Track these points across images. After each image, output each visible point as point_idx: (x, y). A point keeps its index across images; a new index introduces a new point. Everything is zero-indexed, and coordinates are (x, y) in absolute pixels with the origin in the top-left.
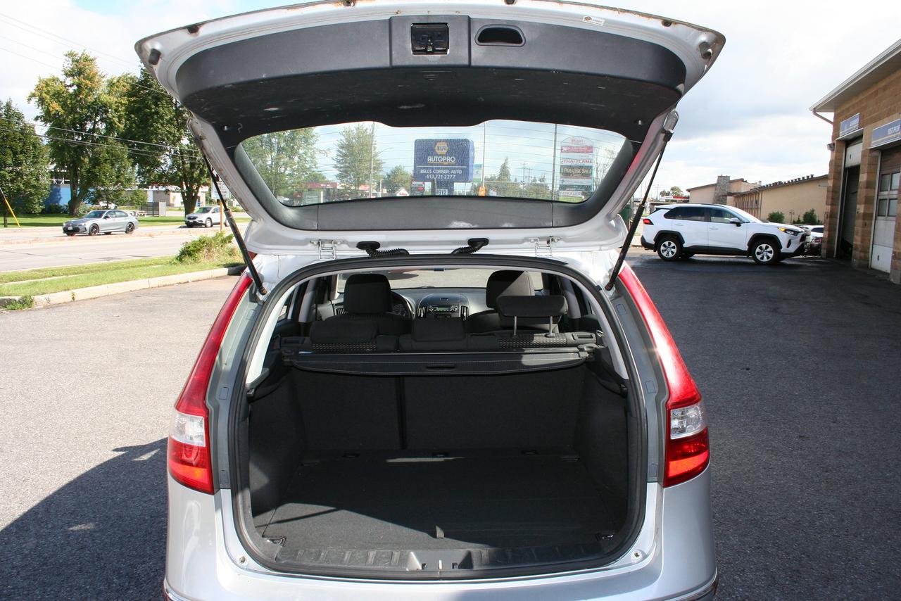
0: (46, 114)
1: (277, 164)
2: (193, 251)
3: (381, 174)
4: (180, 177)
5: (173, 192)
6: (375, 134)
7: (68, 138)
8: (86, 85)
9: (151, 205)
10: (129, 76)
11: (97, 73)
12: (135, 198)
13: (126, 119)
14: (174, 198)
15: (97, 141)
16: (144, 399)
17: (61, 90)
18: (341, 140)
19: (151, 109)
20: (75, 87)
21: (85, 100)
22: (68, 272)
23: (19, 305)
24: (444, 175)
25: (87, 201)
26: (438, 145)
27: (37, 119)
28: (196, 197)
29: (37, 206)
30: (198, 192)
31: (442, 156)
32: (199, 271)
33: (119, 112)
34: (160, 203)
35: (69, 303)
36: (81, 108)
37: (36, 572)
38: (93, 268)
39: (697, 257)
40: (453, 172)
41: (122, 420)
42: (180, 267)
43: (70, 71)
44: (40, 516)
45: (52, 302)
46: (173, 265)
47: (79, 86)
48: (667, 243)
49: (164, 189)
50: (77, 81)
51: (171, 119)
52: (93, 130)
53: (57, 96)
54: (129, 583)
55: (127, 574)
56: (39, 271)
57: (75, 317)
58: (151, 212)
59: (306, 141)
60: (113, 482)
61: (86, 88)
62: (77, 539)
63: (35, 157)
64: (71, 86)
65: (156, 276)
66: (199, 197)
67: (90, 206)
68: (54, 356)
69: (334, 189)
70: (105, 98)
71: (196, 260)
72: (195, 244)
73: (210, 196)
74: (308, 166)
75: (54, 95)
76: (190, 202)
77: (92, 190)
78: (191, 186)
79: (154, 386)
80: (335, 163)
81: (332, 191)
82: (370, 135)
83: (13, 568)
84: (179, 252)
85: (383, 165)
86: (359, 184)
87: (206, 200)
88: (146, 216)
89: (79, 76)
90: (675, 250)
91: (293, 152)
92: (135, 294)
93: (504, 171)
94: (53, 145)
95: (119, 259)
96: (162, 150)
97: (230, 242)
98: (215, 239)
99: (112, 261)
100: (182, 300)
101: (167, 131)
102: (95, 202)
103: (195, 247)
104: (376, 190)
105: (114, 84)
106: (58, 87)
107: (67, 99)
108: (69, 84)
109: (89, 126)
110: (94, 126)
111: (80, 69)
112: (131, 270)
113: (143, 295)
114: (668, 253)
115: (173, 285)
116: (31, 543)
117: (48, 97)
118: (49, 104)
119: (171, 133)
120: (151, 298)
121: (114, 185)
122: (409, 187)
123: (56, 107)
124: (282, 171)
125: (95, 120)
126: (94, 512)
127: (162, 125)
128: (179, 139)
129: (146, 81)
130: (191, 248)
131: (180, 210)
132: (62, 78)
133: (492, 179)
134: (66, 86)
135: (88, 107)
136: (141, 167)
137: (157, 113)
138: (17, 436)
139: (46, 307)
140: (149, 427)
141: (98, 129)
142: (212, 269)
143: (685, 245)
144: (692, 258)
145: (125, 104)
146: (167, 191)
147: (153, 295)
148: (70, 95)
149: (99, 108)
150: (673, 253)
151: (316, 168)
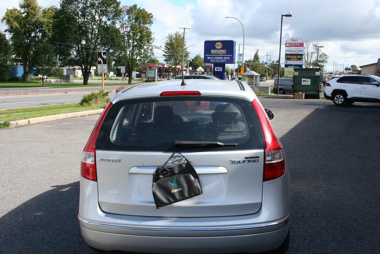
0: (11, 28)
1: (132, 54)
2: (88, 100)
3: (188, 59)
4: (81, 62)
5: (77, 69)
6: (185, 37)
7: (22, 41)
8: (32, 12)
9: (66, 76)
10: (54, 7)
11: (37, 6)
12: (57, 72)
13: (52, 31)
14: (78, 73)
15: (37, 42)
16: (66, 167)
17: (19, 15)
18: (167, 41)
19: (65, 26)
20: (26, 14)
21: (31, 21)
22: (24, 111)
23: (3, 126)
24: (220, 60)
25: (32, 75)
26: (217, 44)
27: (6, 31)
28: (90, 72)
29: (7, 77)
30: (90, 69)
31: (219, 49)
32: (91, 110)
33: (49, 27)
34: (70, 75)
35: (27, 125)
36: (29, 25)
37: (24, 228)
38: (37, 108)
39: (356, 103)
40: (225, 58)
41: (56, 175)
42: (82, 108)
43: (23, 5)
44: (23, 210)
45: (18, 124)
46: (78, 107)
47: (28, 13)
48: (338, 96)
49: (72, 68)
50: (27, 10)
51: (76, 30)
52: (35, 37)
53: (17, 18)
54: (62, 232)
55: (61, 230)
56: (10, 110)
57: (30, 131)
58: (66, 80)
59: (148, 42)
60: (53, 198)
61: (32, 14)
62: (39, 218)
63: (6, 51)
64: (23, 13)
65: (70, 112)
66: (91, 72)
67: (34, 77)
68: (22, 148)
69: (163, 68)
70: (42, 20)
71: (89, 105)
72: (89, 96)
73: (97, 72)
74: (149, 55)
75: (15, 18)
76: (86, 74)
77: (35, 69)
78: (87, 66)
79: (70, 161)
80: (164, 53)
81: (162, 68)
82: (182, 38)
83: (14, 226)
84: (81, 101)
85: (189, 54)
86: (176, 65)
87: (95, 74)
88: (63, 82)
89: (28, 8)
90: (342, 100)
91: (141, 47)
92: (59, 121)
93: (256, 57)
94: (14, 44)
95: (49, 104)
96: (72, 47)
97: (107, 95)
98: (99, 93)
99: (46, 105)
100: (83, 124)
101: (74, 37)
102: (36, 75)
103: (89, 98)
104: (186, 68)
105: (46, 12)
106: (17, 13)
107: (22, 20)
108: (22, 12)
109: (33, 35)
110: (36, 35)
111: (28, 4)
112: (57, 109)
113: (63, 121)
114: (339, 102)
115: (78, 117)
116: (21, 219)
117: (12, 19)
118: (12, 23)
119: (76, 38)
120: (67, 123)
121: (46, 66)
122: (204, 66)
123: (16, 24)
124: (135, 58)
125: (36, 31)
126: (46, 209)
127: (71, 34)
128: (81, 41)
129: (63, 10)
130: (87, 99)
131: (81, 79)
132: (19, 9)
133: (250, 61)
134: (21, 13)
135: (32, 25)
136: (60, 56)
137: (68, 28)
138: (9, 181)
139: (16, 127)
140: (68, 178)
141: (38, 36)
142: (98, 109)
143: (348, 97)
144: (352, 104)
145: (52, 23)
146: (74, 69)
147: (68, 122)
148: (23, 18)
149: (38, 25)
150: (341, 101)
151: (154, 56)
